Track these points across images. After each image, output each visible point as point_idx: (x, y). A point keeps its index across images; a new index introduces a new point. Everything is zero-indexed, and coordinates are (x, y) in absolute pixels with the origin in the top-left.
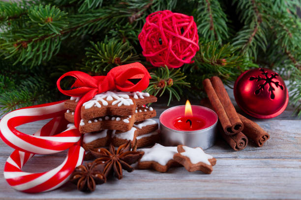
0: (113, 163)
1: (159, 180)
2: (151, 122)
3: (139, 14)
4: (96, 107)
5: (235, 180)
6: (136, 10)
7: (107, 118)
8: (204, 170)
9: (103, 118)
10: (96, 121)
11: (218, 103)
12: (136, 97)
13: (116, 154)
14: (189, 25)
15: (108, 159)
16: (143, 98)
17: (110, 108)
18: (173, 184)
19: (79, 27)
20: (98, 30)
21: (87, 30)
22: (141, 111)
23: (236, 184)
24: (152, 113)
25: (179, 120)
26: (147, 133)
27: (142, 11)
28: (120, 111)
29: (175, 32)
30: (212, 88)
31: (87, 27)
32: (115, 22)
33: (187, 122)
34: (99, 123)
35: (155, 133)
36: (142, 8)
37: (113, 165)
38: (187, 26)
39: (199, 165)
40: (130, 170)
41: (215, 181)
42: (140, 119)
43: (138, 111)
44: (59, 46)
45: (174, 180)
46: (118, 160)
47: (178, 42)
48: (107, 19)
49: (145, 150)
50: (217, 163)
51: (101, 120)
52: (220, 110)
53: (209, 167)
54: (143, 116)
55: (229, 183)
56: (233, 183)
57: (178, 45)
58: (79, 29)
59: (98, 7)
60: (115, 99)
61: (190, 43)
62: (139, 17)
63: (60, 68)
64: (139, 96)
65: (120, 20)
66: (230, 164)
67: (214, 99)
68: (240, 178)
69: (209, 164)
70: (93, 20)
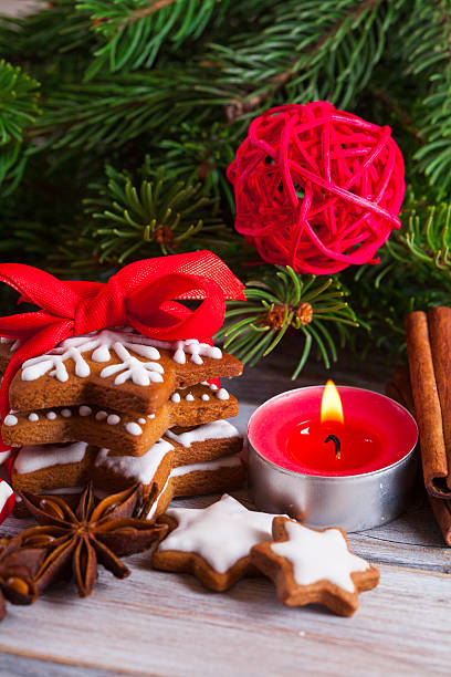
0: (75, 547)
1: (196, 614)
2: (224, 430)
3: (254, 99)
4: (55, 377)
5: (412, 651)
6: (249, 88)
7: (85, 410)
8: (331, 603)
9: (74, 409)
10: (52, 416)
11: (427, 393)
12: (181, 357)
13: (89, 520)
14: (369, 154)
15: (66, 533)
16: (199, 361)
17: (94, 385)
18: (232, 633)
19: (76, 122)
20: (133, 135)
21: (101, 133)
22: (190, 398)
23: (412, 663)
24: (225, 407)
25: (304, 427)
26: (207, 461)
27: (264, 91)
28: (118, 398)
29: (323, 173)
30: (427, 343)
31: (102, 124)
32: (182, 116)
33: (327, 441)
34: (61, 423)
35: (233, 462)
36: (265, 82)
37: (72, 553)
38: (362, 158)
39: (318, 588)
40: (121, 573)
41: (354, 644)
42: (183, 419)
43: (183, 397)
44: (19, 170)
45: (239, 620)
46: (90, 540)
47: (331, 206)
48: (162, 106)
49: (185, 513)
50: (381, 580)
51: (67, 413)
52: (428, 416)
53: (347, 598)
54: (195, 413)
55: (392, 658)
56: (403, 661)
57: (329, 209)
58: (78, 127)
59: (142, 69)
60: (116, 358)
61: (366, 209)
62: (253, 109)
63: (22, 229)
64: (189, 355)
65: (197, 111)
66: (419, 591)
67: (419, 380)
68: (429, 646)
69: (348, 586)
70: (122, 105)
